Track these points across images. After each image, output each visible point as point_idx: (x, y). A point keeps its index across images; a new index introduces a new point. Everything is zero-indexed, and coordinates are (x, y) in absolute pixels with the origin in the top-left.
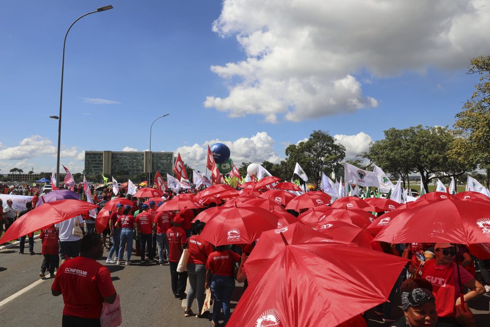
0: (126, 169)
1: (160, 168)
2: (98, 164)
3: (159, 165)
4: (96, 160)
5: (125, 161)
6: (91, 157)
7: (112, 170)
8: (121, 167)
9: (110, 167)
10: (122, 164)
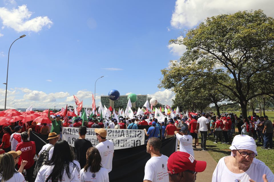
0: (122, 105)
1: (140, 104)
2: (107, 103)
3: (139, 102)
4: (106, 101)
5: (121, 101)
6: (104, 99)
7: (115, 106)
8: (119, 104)
9: (113, 104)
10: (119, 102)
